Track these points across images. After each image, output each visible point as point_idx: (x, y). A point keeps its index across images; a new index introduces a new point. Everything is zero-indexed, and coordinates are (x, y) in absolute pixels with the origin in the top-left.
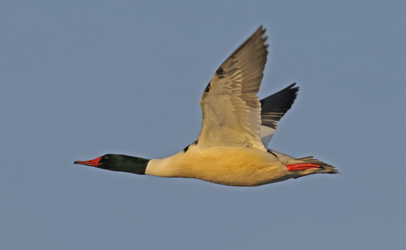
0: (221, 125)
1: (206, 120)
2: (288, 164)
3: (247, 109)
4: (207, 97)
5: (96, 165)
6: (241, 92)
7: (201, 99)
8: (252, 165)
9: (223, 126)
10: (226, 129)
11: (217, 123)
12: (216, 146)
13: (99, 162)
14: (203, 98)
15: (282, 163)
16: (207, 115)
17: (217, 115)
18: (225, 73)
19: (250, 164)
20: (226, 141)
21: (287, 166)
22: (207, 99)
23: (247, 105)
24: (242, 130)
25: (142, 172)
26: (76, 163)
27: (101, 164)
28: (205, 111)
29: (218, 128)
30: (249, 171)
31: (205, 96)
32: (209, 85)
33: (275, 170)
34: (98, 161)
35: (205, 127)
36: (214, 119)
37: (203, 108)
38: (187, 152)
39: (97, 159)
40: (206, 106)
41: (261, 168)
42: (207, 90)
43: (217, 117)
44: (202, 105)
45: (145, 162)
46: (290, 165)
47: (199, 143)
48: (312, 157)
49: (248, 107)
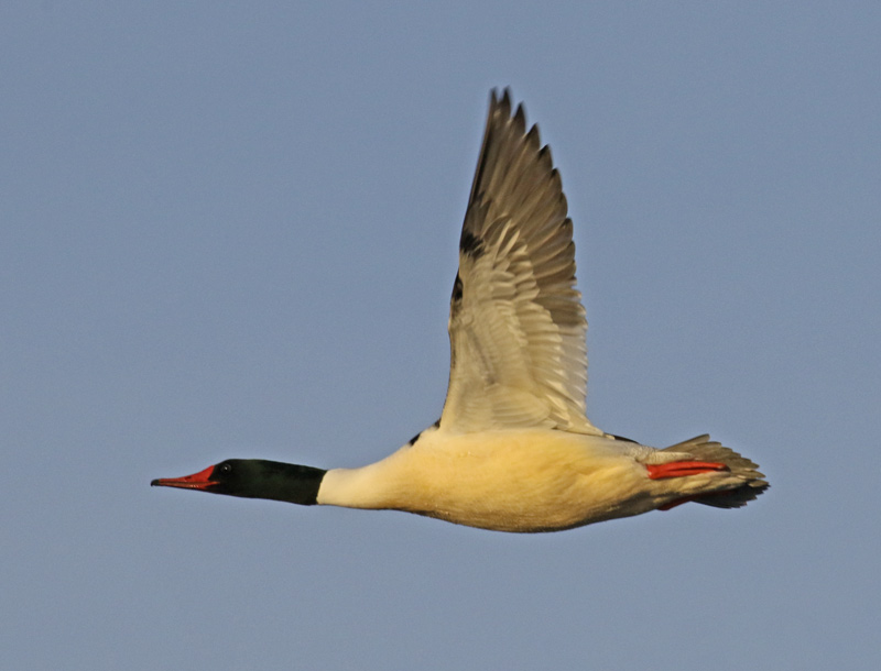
0: (491, 381)
1: (459, 369)
2: (650, 462)
3: (553, 333)
4: (462, 312)
5: (202, 486)
6: (534, 284)
7: (449, 321)
8: (568, 466)
9: (497, 384)
10: (503, 391)
11: (483, 378)
12: (483, 430)
13: (210, 479)
14: (453, 316)
15: (637, 461)
16: (462, 358)
17: (483, 357)
18: (481, 242)
19: (563, 463)
20: (507, 418)
21: (648, 467)
22: (465, 319)
23: (555, 322)
24: (541, 388)
25: (310, 499)
26: (155, 483)
27: (215, 483)
28: (457, 350)
29: (486, 389)
30: (559, 481)
31: (456, 310)
32: (458, 280)
33: (619, 476)
34: (208, 475)
35: (456, 386)
36: (475, 368)
37: (453, 341)
38: (416, 443)
39: (204, 471)
40: (462, 336)
41: (588, 471)
42: (458, 293)
43: (484, 362)
44: (452, 332)
45: (316, 476)
46: (655, 466)
47: (442, 424)
48: (706, 436)
49: (555, 327)
